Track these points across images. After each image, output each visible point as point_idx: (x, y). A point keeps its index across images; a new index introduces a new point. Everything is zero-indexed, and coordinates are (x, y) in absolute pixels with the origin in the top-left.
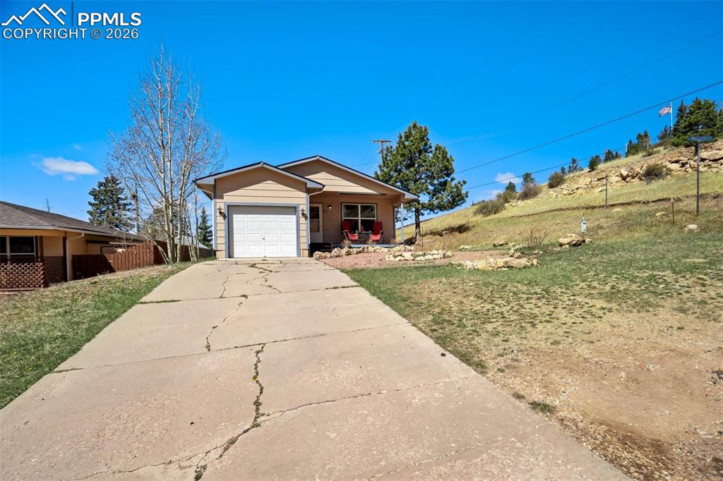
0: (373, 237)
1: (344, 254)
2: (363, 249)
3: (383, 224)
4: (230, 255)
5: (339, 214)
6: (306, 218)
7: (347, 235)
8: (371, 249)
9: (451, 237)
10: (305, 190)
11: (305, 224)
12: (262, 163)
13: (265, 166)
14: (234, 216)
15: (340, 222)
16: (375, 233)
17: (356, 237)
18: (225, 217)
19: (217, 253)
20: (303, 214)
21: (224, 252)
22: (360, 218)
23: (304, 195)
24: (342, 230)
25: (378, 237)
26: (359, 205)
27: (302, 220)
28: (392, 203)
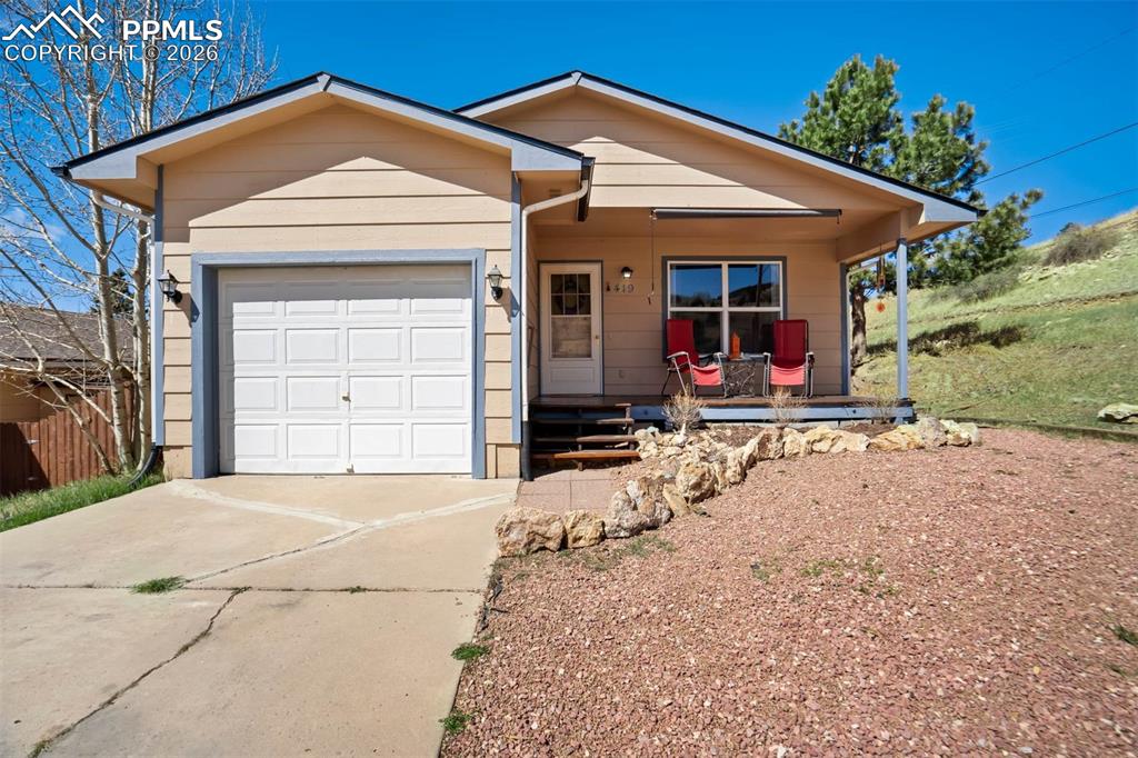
0: (778, 376)
1: (677, 505)
2: (762, 445)
3: (812, 326)
4: (215, 464)
5: (656, 294)
6: (512, 309)
7: (685, 369)
8: (795, 440)
9: (971, 358)
10: (508, 189)
11: (507, 335)
12: (323, 79)
13: (337, 90)
14: (237, 307)
15: (660, 327)
16: (788, 363)
17: (715, 374)
18: (193, 314)
19: (166, 454)
20: (499, 292)
21: (188, 452)
22: (726, 309)
23: (506, 209)
24: (666, 351)
25: (798, 376)
26: (725, 264)
27: (496, 317)
28: (838, 257)
